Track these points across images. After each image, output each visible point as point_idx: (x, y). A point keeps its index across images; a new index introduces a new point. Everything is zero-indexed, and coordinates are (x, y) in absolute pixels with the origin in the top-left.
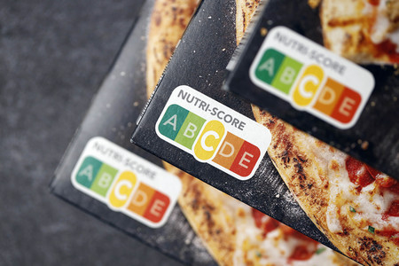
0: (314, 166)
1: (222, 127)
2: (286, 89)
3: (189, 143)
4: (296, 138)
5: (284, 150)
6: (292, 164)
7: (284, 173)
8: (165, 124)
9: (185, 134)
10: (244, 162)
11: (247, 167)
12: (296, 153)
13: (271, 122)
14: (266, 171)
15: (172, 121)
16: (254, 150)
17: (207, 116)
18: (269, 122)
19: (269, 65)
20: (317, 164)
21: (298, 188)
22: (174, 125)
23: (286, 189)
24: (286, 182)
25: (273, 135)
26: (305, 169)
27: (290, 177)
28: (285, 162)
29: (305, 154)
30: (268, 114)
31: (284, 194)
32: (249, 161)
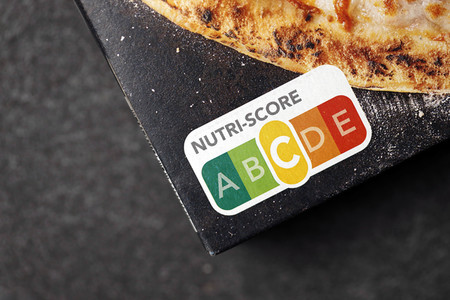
0: (415, 38)
1: (278, 124)
4: (362, 35)
5: (366, 63)
6: (393, 66)
7: (397, 85)
8: (221, 196)
9: (253, 179)
10: (345, 127)
11: (354, 128)
12: (381, 50)
13: (318, 54)
14: (378, 106)
15: (224, 183)
16: (340, 102)
17: (250, 133)
18: (315, 58)
20: (417, 33)
21: (430, 81)
22: (231, 184)
23: (419, 97)
24: (410, 90)
25: (337, 64)
26: (411, 53)
27: (408, 80)
28: (383, 73)
29: (392, 39)
30: (303, 51)
31: (424, 104)
32: (348, 120)
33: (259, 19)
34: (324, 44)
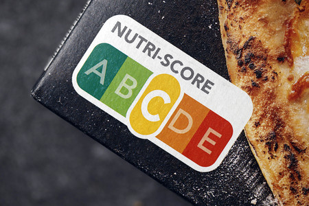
3: (123, 107)
4: (292, 112)
5: (270, 130)
6: (281, 155)
7: (267, 167)
8: (87, 73)
9: (118, 92)
10: (206, 144)
11: (209, 152)
12: (289, 136)
13: (255, 85)
14: (240, 161)
15: (100, 69)
16: (225, 127)
17: (155, 66)
18: (250, 84)
21: (286, 192)
22: (102, 76)
23: (267, 191)
24: (269, 181)
25: (256, 106)
26: (301, 163)
27: (277, 174)
28: (270, 149)
29: (303, 140)
30: (251, 72)
31: (264, 199)
32: (214, 143)
33: (256, 18)
34: (267, 85)
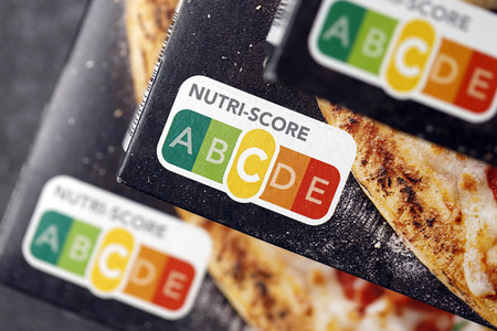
0: (433, 187)
1: (270, 138)
2: (374, 66)
3: (217, 173)
4: (399, 143)
5: (379, 166)
6: (396, 189)
7: (385, 206)
8: (172, 145)
9: (209, 159)
10: (314, 195)
11: (320, 202)
12: (400, 168)
13: (353, 122)
14: (354, 206)
15: (185, 139)
17: (243, 123)
18: (348, 122)
19: (340, 30)
20: (439, 184)
21: (410, 228)
22: (189, 144)
23: (390, 231)
24: (390, 219)
25: (359, 144)
26: (418, 194)
27: (396, 211)
28: (383, 186)
29: (417, 169)
31: (388, 240)
32: (322, 192)
